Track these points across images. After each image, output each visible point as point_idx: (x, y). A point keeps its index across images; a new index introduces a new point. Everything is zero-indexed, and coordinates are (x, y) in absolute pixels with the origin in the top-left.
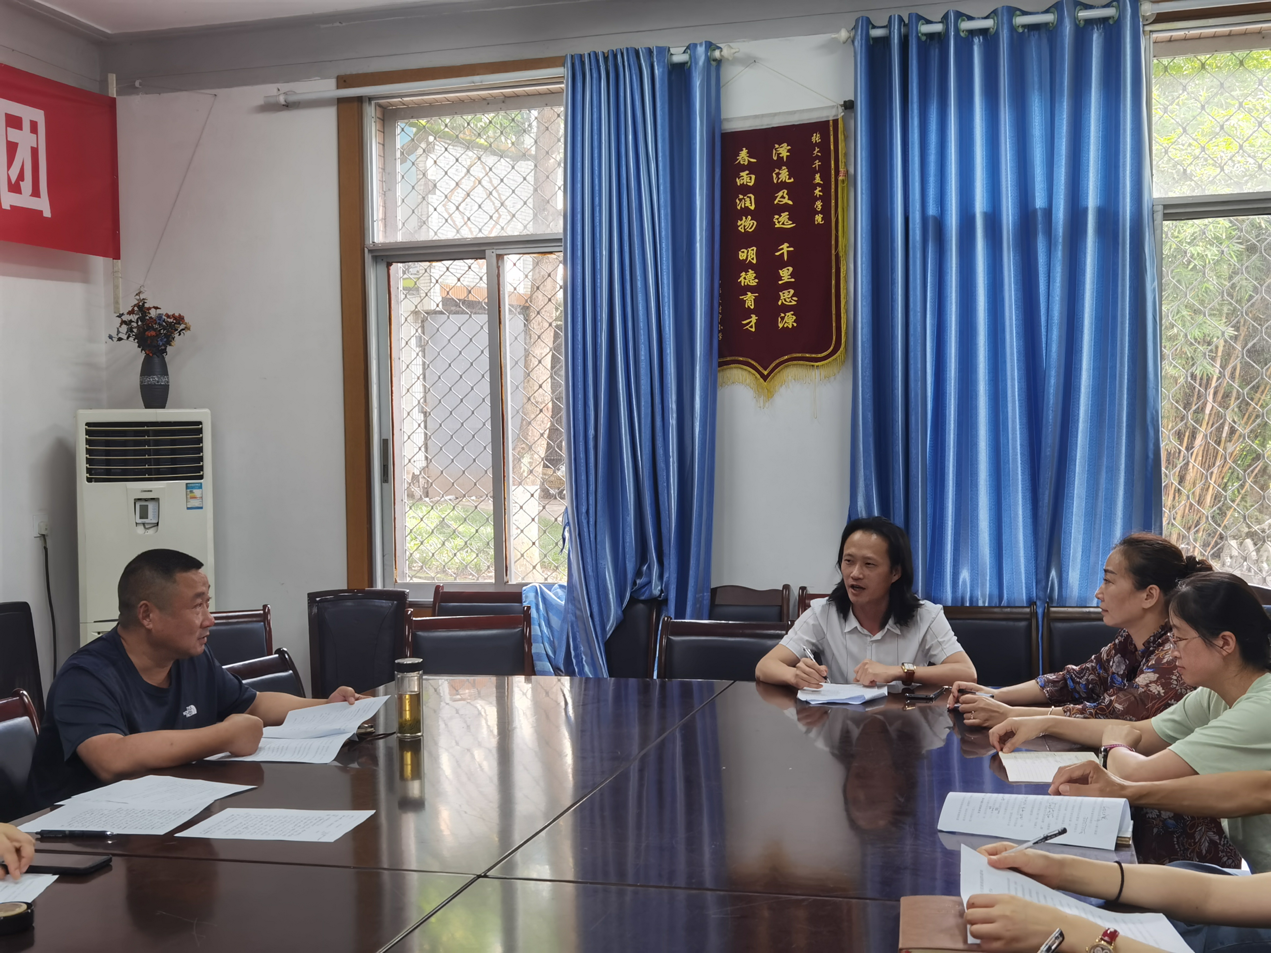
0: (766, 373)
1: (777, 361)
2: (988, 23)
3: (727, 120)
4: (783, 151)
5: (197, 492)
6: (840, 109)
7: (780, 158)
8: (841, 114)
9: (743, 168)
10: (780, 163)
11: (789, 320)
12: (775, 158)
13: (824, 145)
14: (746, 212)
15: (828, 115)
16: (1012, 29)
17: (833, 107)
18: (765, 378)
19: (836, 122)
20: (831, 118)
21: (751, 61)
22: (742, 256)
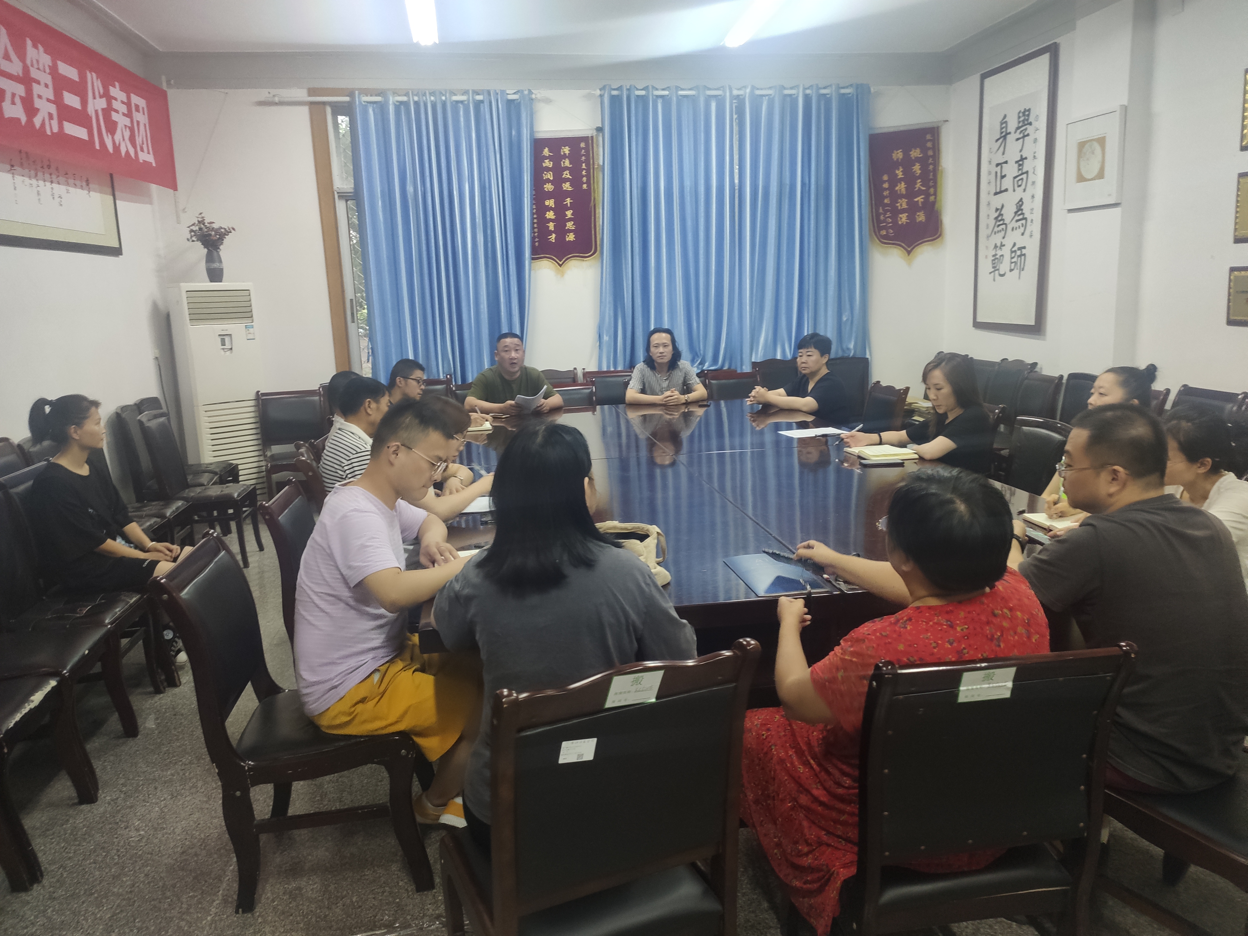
0: (561, 263)
1: (566, 258)
2: (666, 93)
3: (538, 132)
4: (566, 150)
5: (251, 330)
6: (595, 131)
7: (565, 154)
8: (595, 133)
9: (546, 158)
10: (565, 157)
11: (571, 237)
12: (562, 154)
13: (587, 149)
14: (548, 181)
15: (588, 133)
16: (677, 96)
17: (591, 129)
18: (560, 265)
19: (592, 137)
20: (590, 136)
21: (548, 101)
22: (547, 203)
